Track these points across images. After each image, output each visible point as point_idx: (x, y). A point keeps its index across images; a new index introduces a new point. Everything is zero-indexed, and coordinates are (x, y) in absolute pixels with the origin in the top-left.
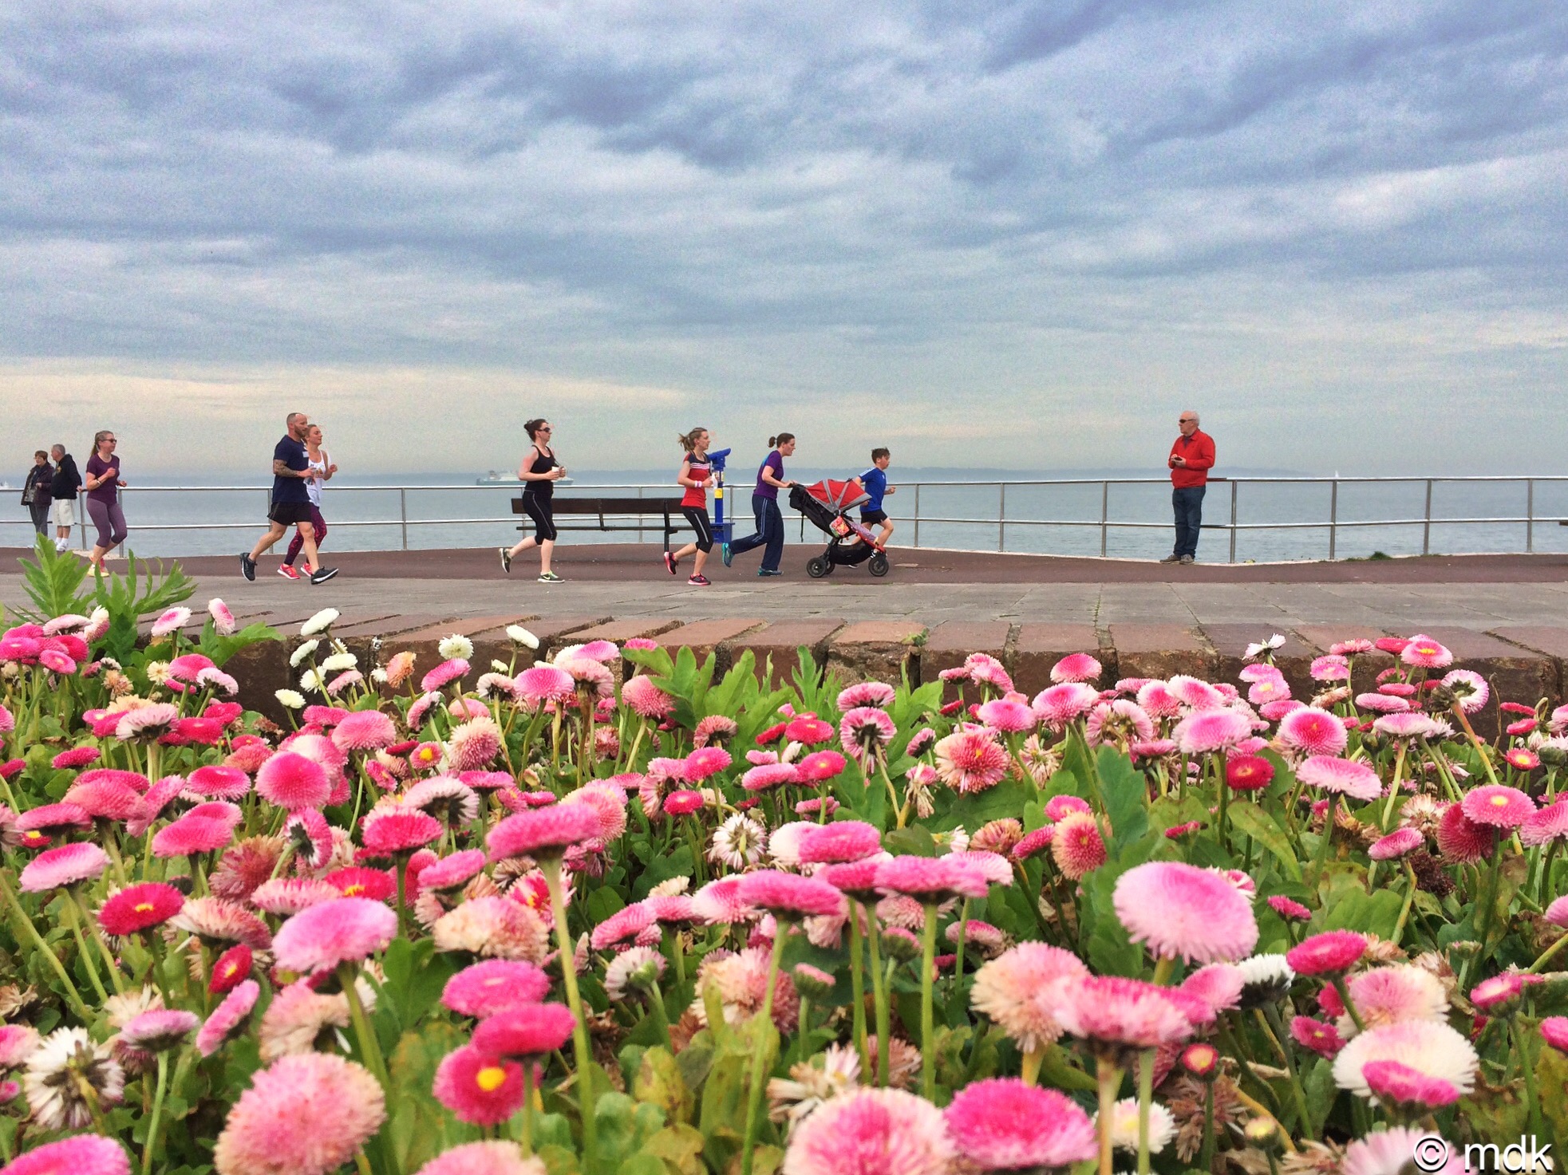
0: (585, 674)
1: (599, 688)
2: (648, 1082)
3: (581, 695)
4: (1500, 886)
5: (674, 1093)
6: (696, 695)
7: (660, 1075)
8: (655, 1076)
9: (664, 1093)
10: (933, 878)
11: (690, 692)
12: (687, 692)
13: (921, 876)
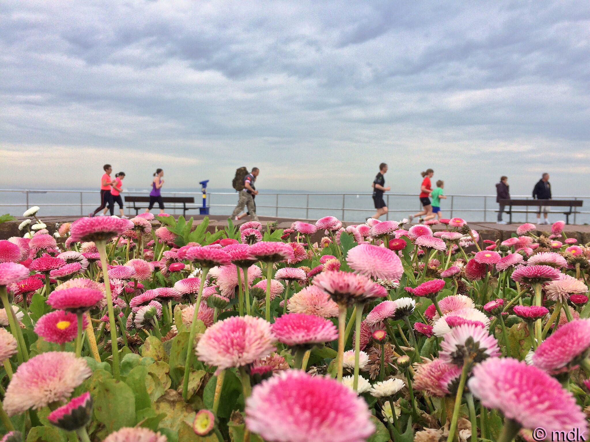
0: (139, 223)
1: (145, 230)
2: (148, 349)
3: (138, 232)
4: (488, 289)
5: (159, 354)
6: (185, 234)
7: (153, 346)
8: (151, 347)
9: (155, 353)
10: (271, 248)
11: (183, 233)
12: (182, 233)
13: (266, 248)
